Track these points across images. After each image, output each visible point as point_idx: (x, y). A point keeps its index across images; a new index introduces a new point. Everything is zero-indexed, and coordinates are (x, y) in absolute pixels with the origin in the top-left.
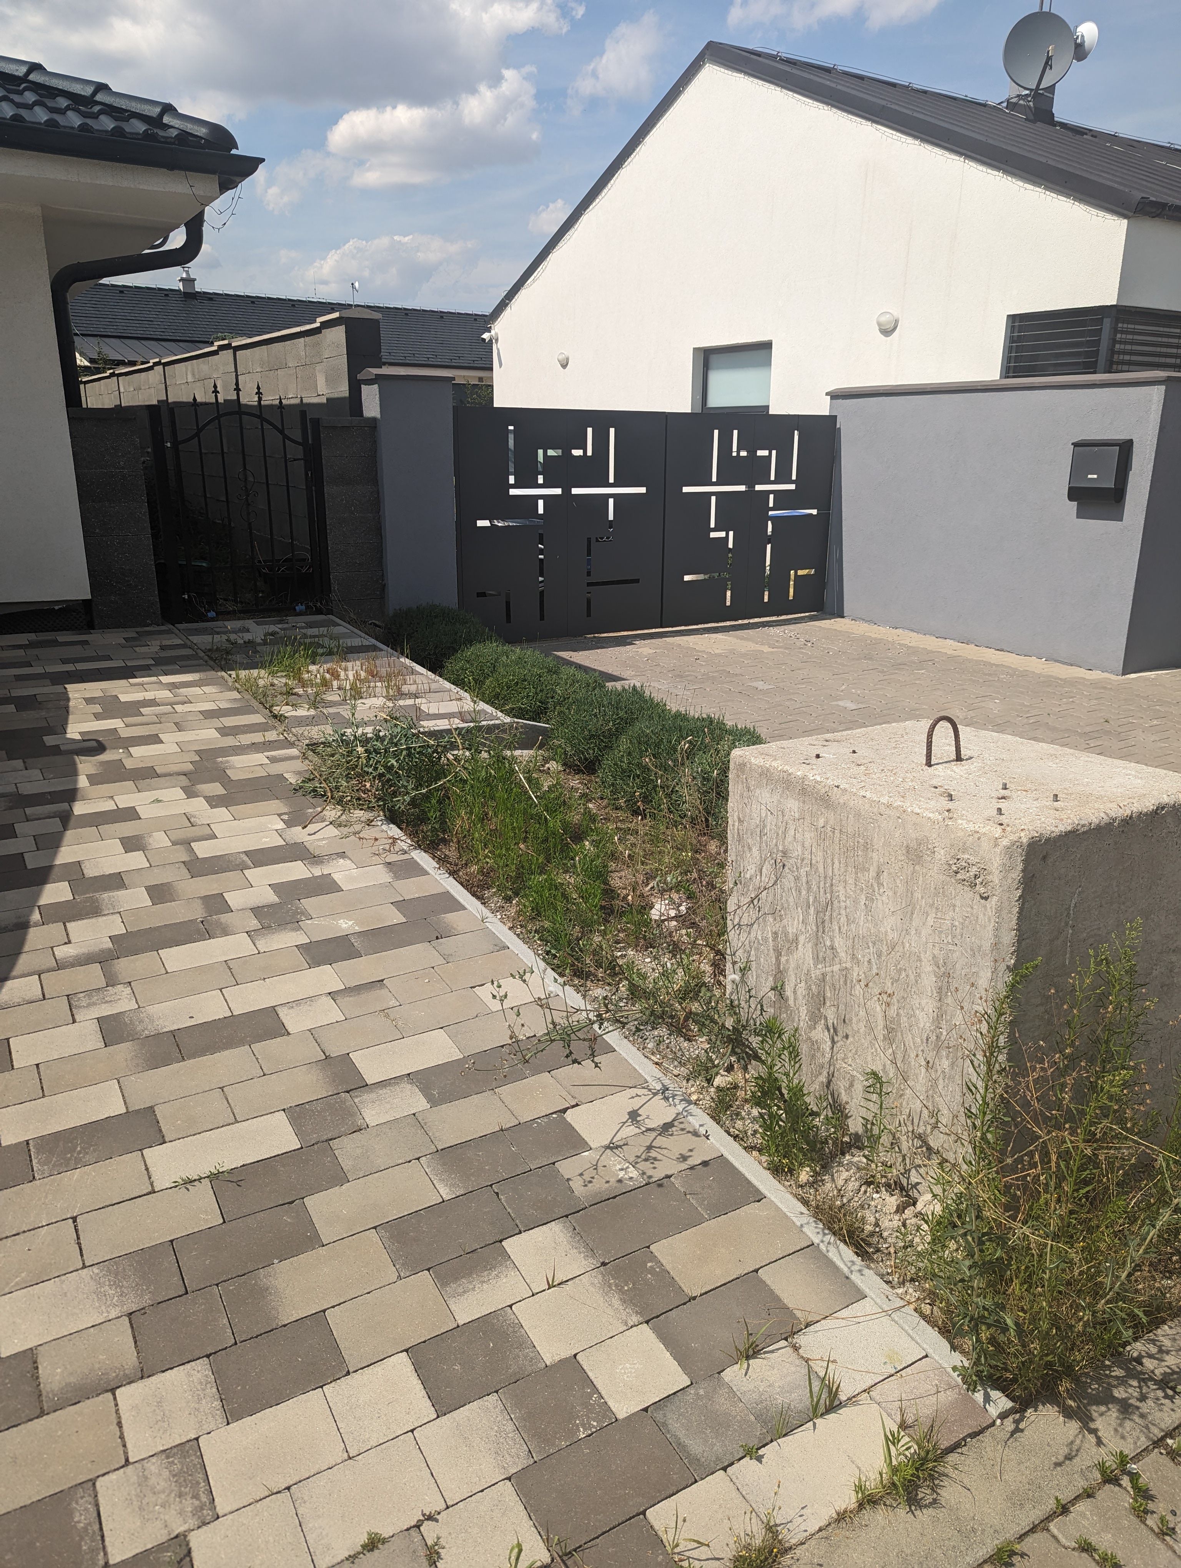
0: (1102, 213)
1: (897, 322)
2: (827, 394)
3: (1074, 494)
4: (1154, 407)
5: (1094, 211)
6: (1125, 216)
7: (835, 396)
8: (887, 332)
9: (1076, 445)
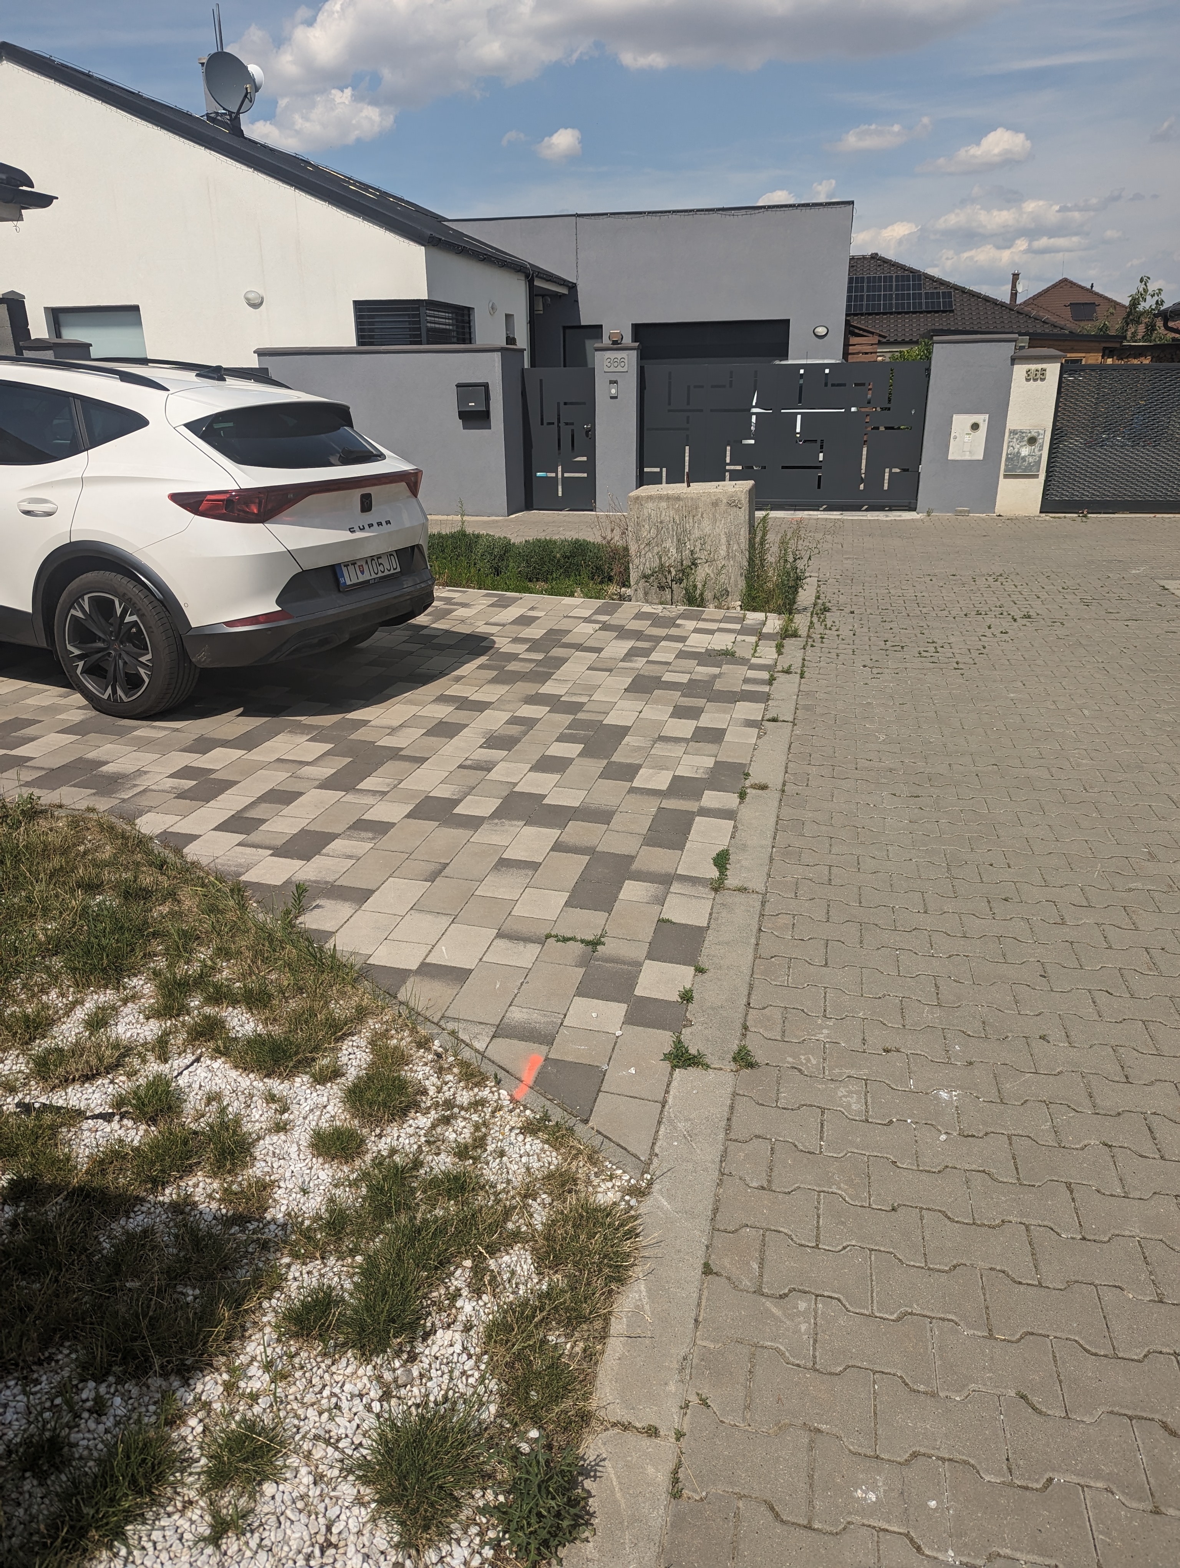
0: (407, 241)
1: (262, 298)
2: (255, 352)
3: (463, 415)
4: (496, 365)
5: (402, 239)
6: (423, 245)
7: (261, 353)
8: (255, 305)
9: (458, 386)
